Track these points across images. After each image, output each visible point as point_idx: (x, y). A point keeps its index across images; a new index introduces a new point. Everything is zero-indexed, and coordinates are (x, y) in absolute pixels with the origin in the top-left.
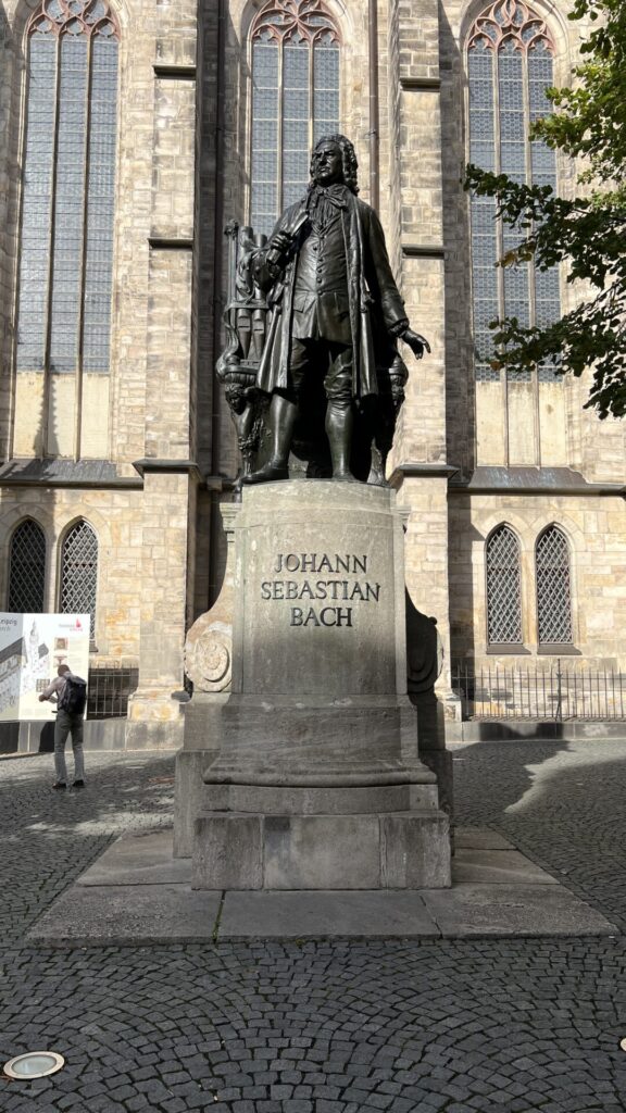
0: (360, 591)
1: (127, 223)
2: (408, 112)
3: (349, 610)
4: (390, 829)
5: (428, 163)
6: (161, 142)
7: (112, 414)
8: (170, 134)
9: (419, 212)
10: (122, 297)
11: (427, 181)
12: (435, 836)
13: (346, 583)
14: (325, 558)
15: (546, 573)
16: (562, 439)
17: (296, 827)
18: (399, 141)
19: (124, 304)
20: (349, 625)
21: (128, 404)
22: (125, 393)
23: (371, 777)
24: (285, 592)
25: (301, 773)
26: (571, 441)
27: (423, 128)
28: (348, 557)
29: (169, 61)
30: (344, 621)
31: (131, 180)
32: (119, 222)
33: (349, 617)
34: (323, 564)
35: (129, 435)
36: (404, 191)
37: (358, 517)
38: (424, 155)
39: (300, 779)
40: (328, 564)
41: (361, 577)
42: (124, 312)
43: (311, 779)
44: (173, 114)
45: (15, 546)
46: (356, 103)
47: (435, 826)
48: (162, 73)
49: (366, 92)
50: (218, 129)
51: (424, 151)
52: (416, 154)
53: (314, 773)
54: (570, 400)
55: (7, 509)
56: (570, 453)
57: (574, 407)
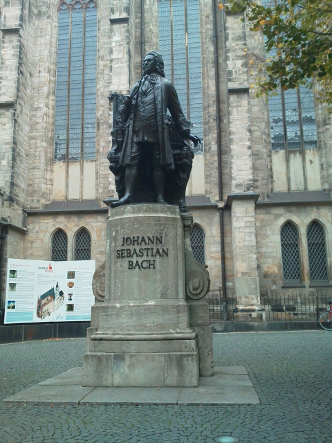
0: (159, 252)
1: (102, 90)
2: (229, 26)
3: (154, 261)
4: (169, 359)
5: (240, 48)
6: (114, 52)
7: (97, 178)
8: (118, 48)
9: (236, 72)
10: (101, 124)
11: (239, 56)
12: (190, 363)
13: (152, 249)
14: (143, 238)
15: (313, 245)
16: (318, 176)
17: (127, 358)
18: (227, 39)
19: (101, 127)
20: (154, 268)
21: (103, 173)
22: (102, 168)
23: (162, 336)
24: (126, 254)
25: (131, 334)
26: (323, 178)
27: (236, 32)
28: (153, 237)
29: (116, 16)
30: (152, 267)
31: (103, 70)
32: (98, 90)
33: (154, 264)
34: (142, 241)
35: (104, 188)
36: (228, 62)
37: (158, 219)
38: (238, 45)
39: (130, 337)
40: (145, 241)
41: (159, 246)
42: (101, 131)
43: (135, 337)
44: (119, 39)
45: (54, 242)
46: (206, 23)
47: (190, 358)
48: (113, 22)
49: (211, 18)
50: (142, 43)
51: (238, 42)
52: (234, 44)
53: (136, 334)
54: (321, 157)
55: (50, 225)
56: (322, 184)
57: (324, 160)
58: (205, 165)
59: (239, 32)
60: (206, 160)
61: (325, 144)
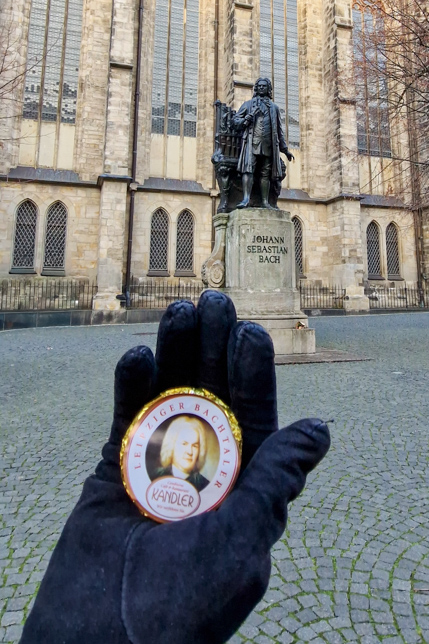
5: (246, 44)
7: (77, 146)
9: (242, 66)
11: (246, 52)
16: (299, 176)
18: (232, 31)
21: (87, 142)
22: (85, 136)
26: (303, 177)
27: (244, 27)
35: (87, 159)
36: (235, 56)
38: (244, 40)
49: (213, 1)
51: (244, 38)
52: (241, 39)
54: (303, 158)
55: (16, 194)
56: (302, 183)
57: (305, 161)
58: (198, 149)
59: (247, 28)
60: (199, 145)
61: (307, 147)
